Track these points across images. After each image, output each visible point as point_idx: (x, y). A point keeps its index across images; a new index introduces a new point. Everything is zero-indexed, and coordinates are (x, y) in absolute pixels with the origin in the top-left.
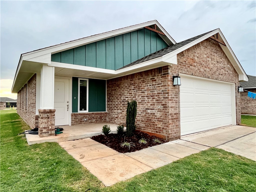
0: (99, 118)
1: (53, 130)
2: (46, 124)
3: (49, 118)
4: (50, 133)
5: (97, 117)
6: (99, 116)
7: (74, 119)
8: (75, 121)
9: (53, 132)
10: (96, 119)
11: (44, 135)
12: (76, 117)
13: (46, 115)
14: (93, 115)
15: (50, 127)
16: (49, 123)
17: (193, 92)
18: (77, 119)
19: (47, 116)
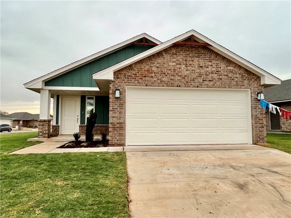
0: (104, 130)
1: (46, 134)
2: (42, 130)
3: (43, 125)
4: (44, 136)
5: (102, 129)
6: (104, 129)
7: (81, 129)
8: (82, 131)
9: (47, 135)
10: (101, 131)
11: (40, 137)
12: (83, 128)
13: (41, 124)
14: (98, 127)
15: (44, 132)
16: (44, 129)
17: (157, 103)
18: (84, 130)
19: (43, 124)
